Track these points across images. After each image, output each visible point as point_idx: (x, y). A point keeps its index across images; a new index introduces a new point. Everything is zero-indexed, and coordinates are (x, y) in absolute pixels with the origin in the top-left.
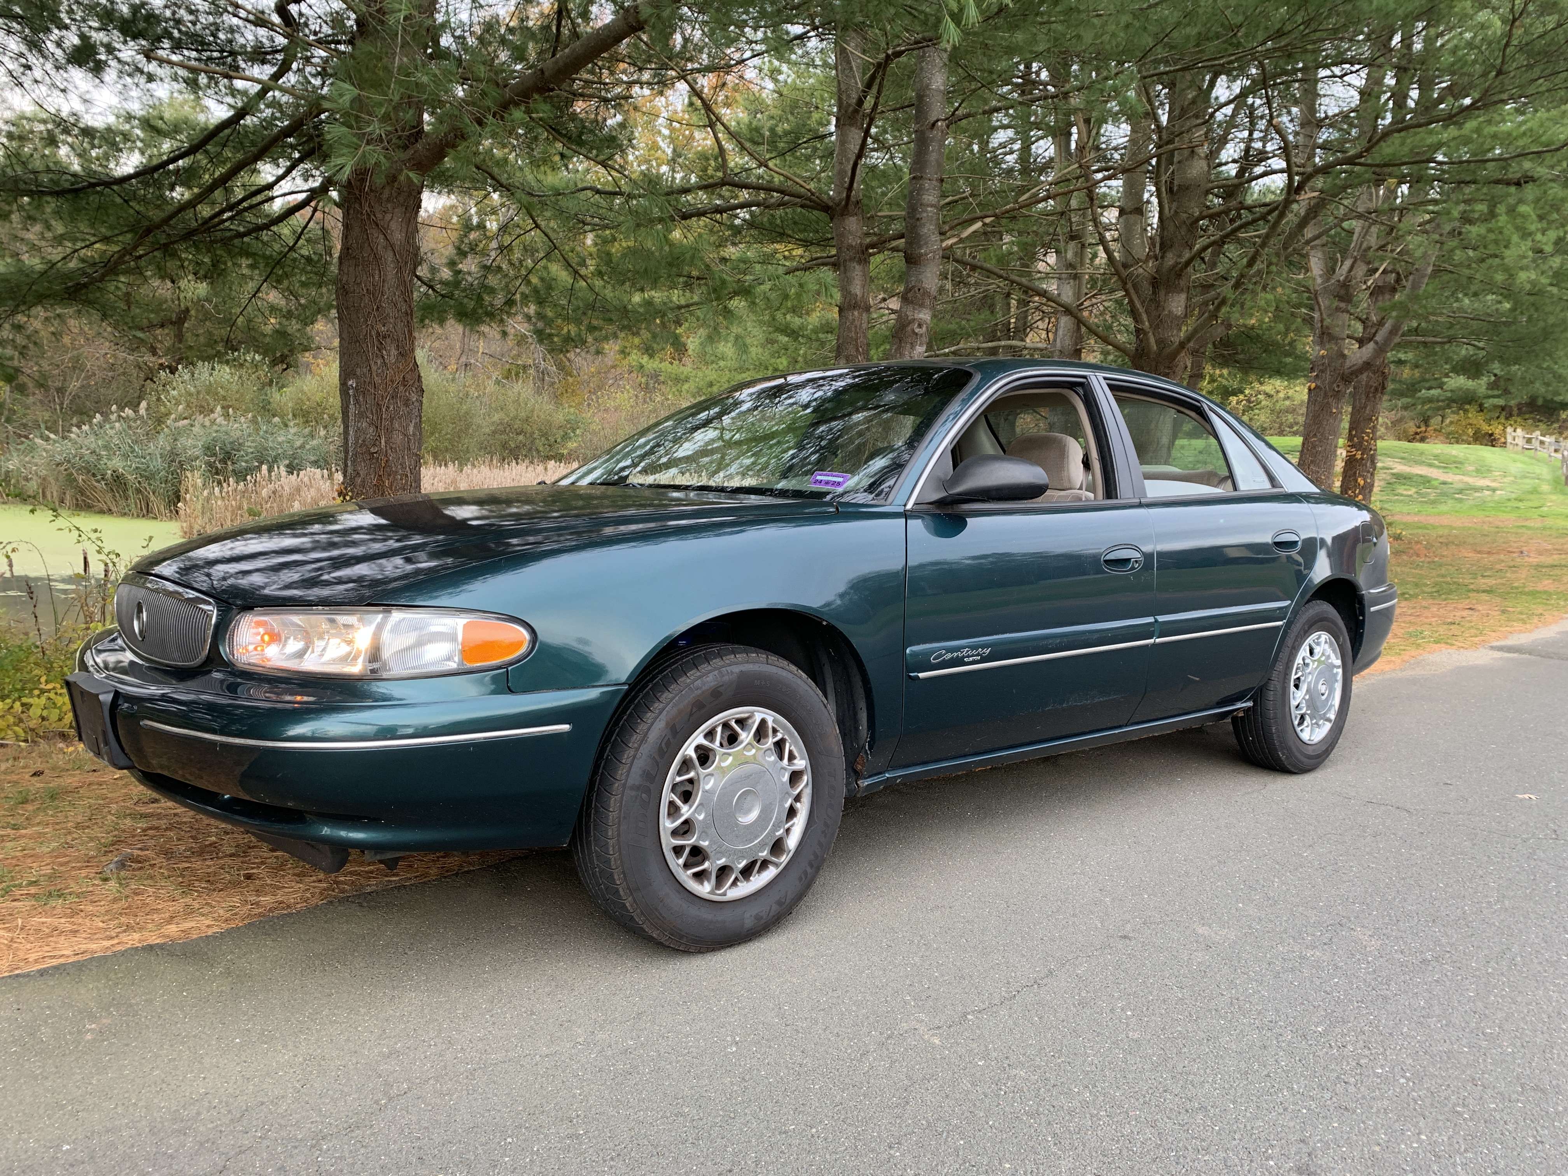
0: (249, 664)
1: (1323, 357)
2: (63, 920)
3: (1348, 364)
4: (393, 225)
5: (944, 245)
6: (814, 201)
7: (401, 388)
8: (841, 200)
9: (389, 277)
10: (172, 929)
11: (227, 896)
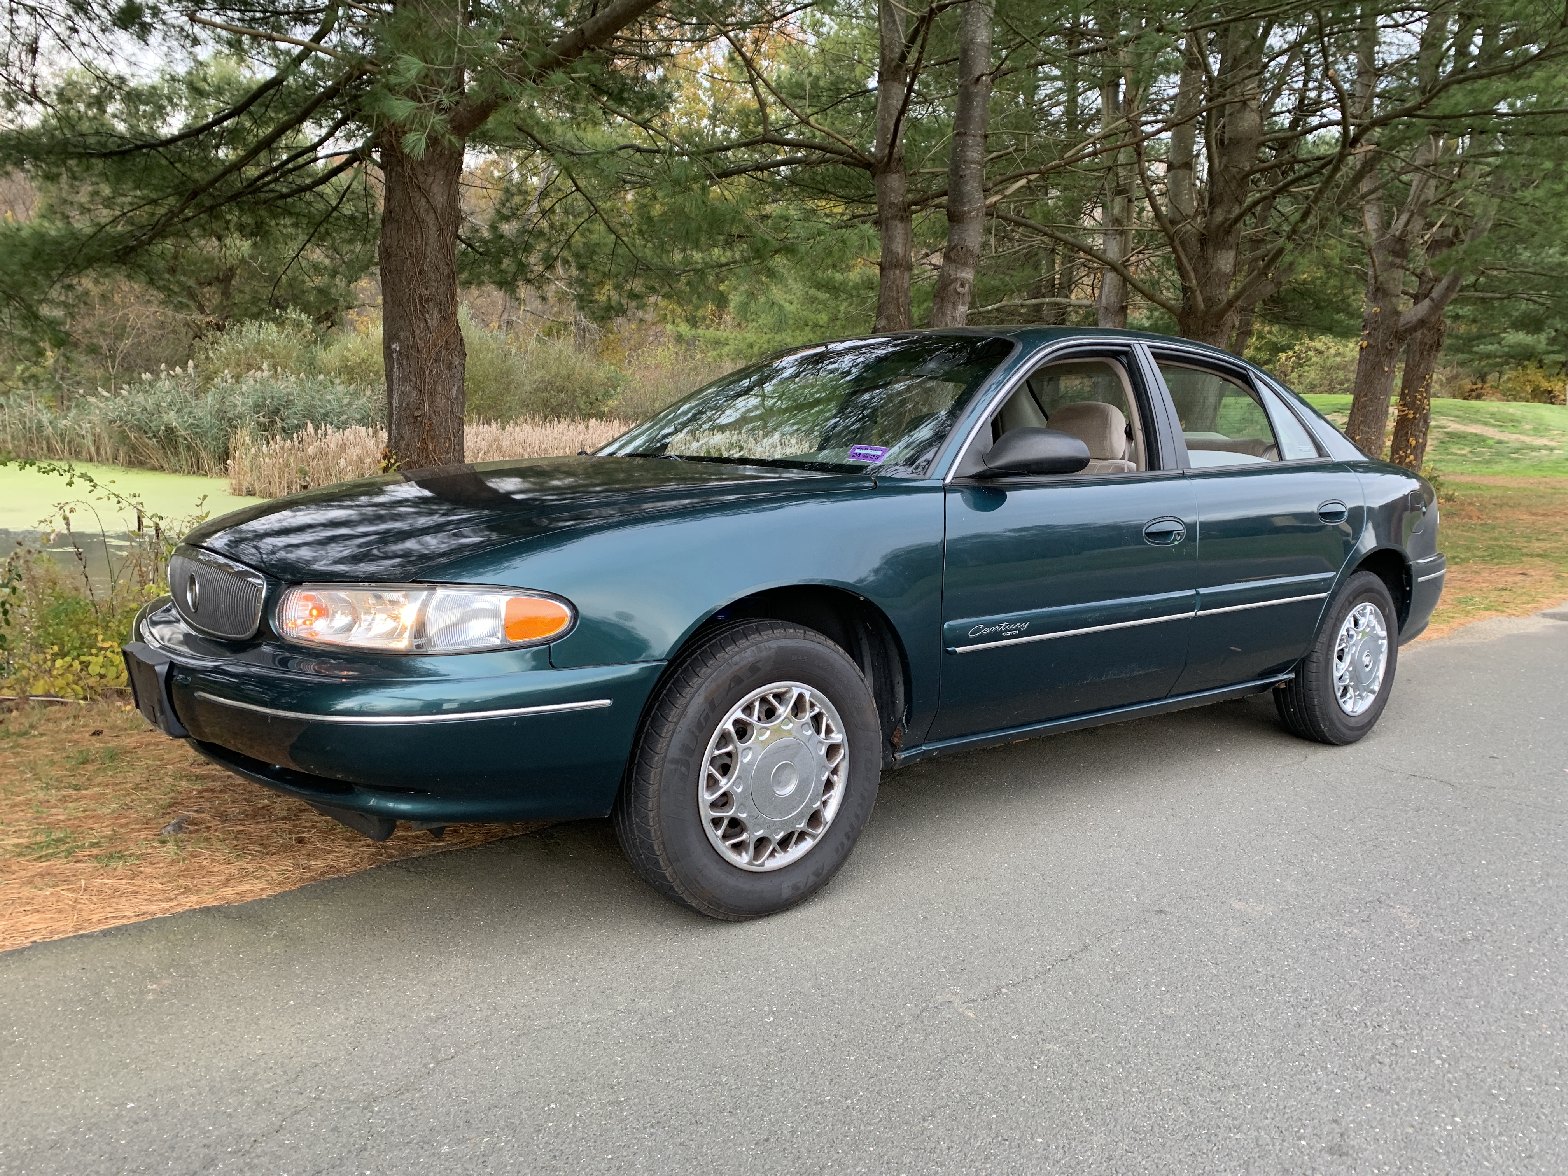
0: (298, 638)
1: (1376, 314)
2: (124, 882)
3: (1402, 321)
4: (436, 188)
5: (988, 202)
6: (855, 158)
7: (444, 352)
8: (883, 157)
9: (431, 241)
10: (228, 892)
11: (280, 860)
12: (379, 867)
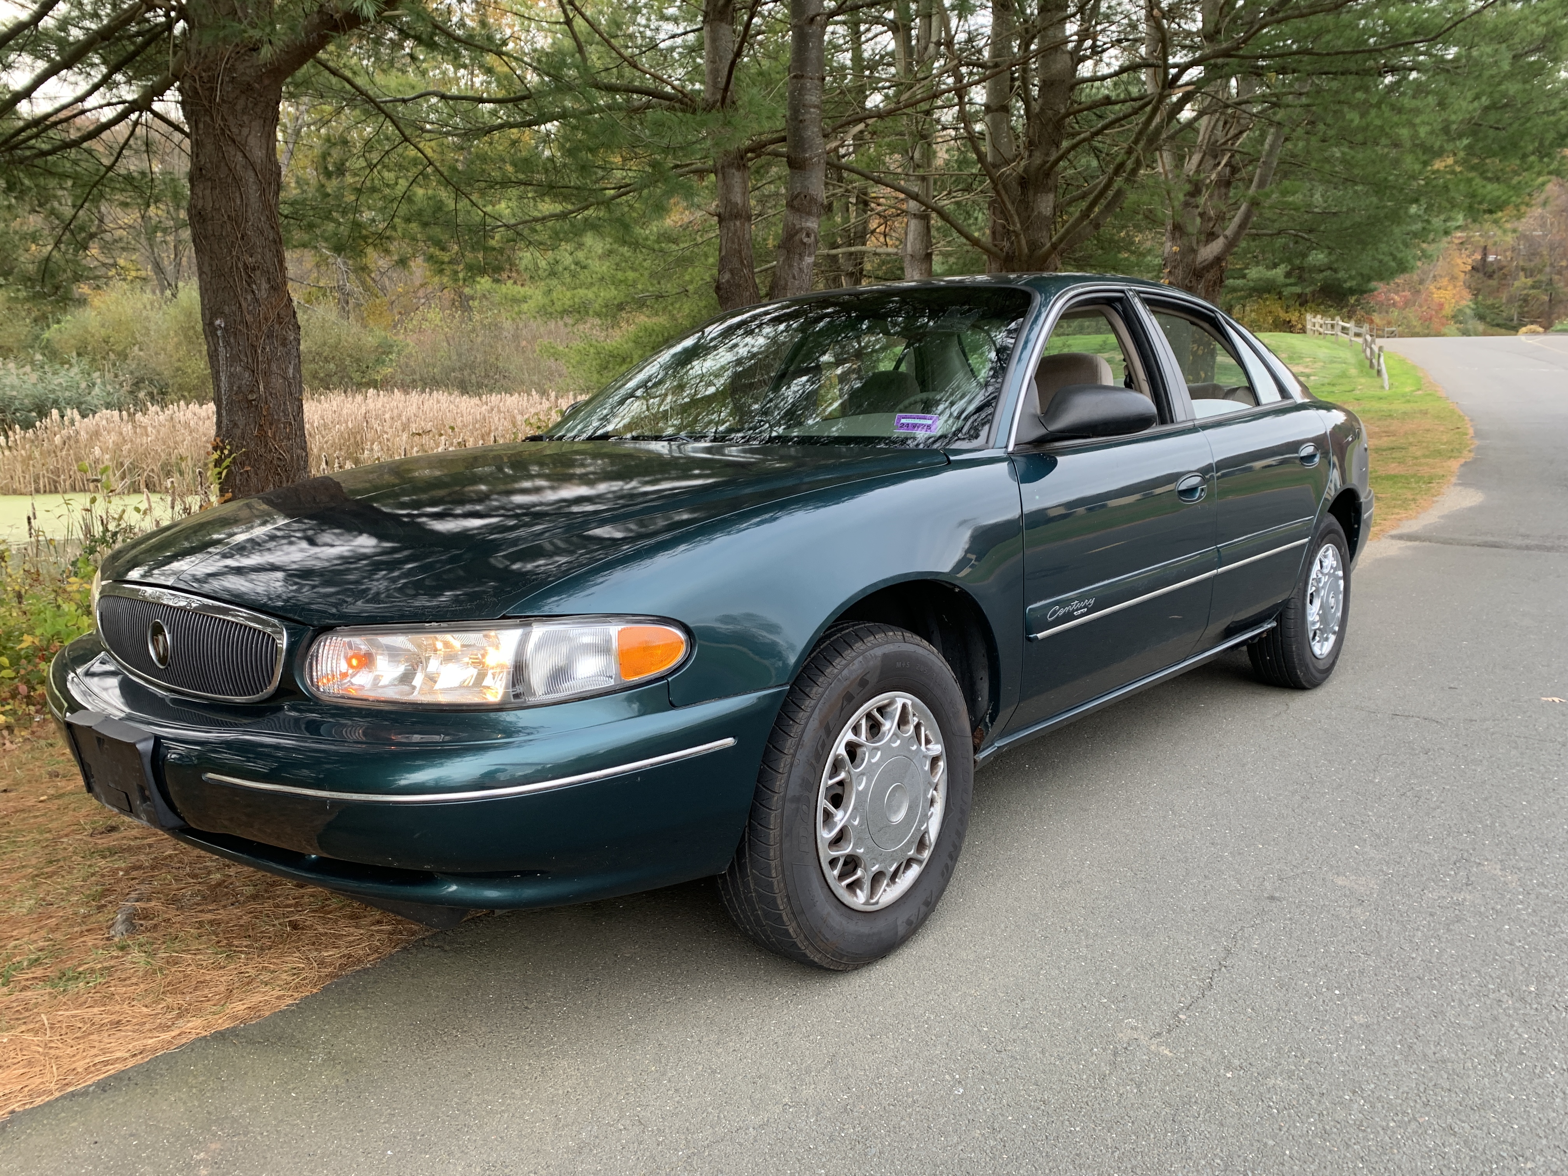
0: (343, 697)
1: (1176, 253)
2: (96, 1010)
3: (1200, 259)
4: (252, 141)
5: (828, 147)
6: (683, 103)
7: (276, 326)
8: (716, 100)
9: (252, 200)
10: (239, 1007)
11: (282, 955)
12: (405, 948)
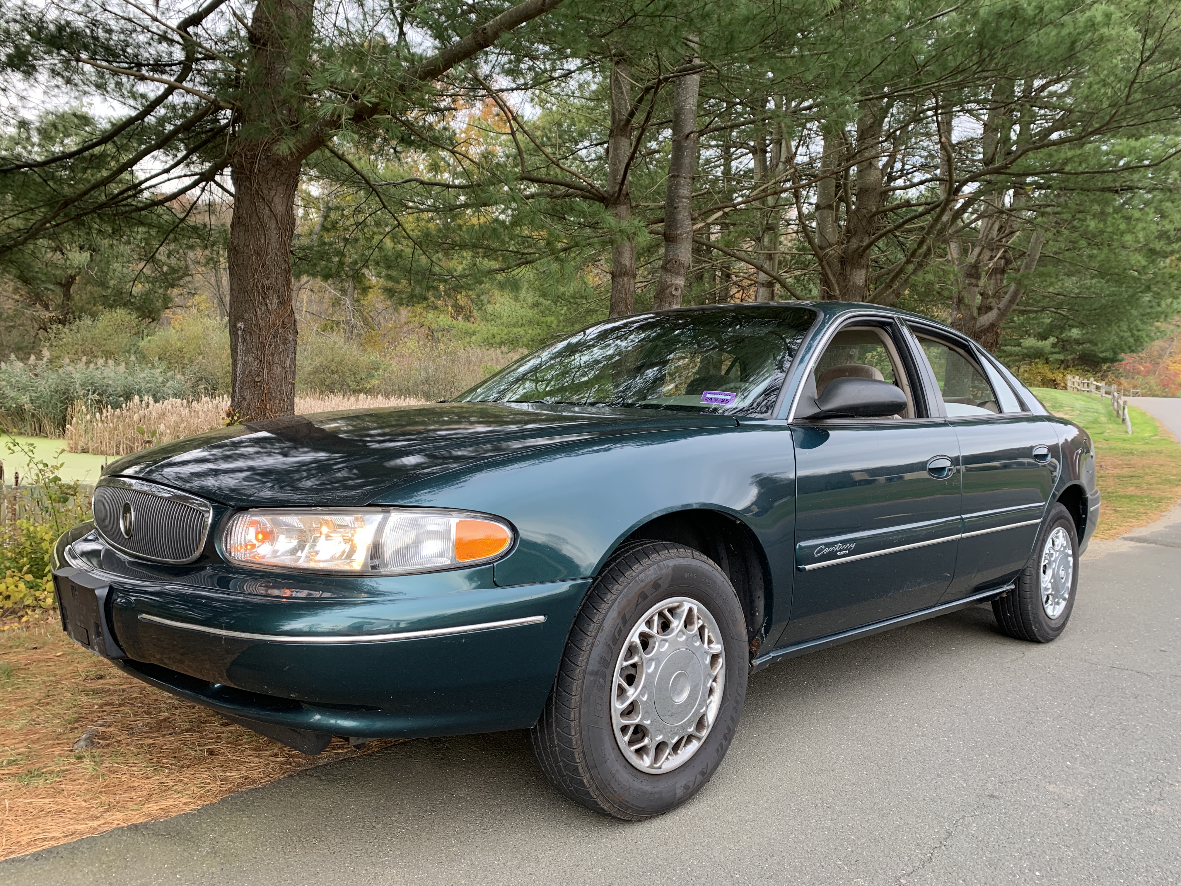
1: (960, 319)
2: (47, 800)
3: (978, 324)
4: (277, 200)
5: (695, 227)
6: (593, 193)
7: (281, 330)
8: (614, 193)
9: (273, 241)
10: (153, 808)
11: (196, 772)
12: (291, 775)
